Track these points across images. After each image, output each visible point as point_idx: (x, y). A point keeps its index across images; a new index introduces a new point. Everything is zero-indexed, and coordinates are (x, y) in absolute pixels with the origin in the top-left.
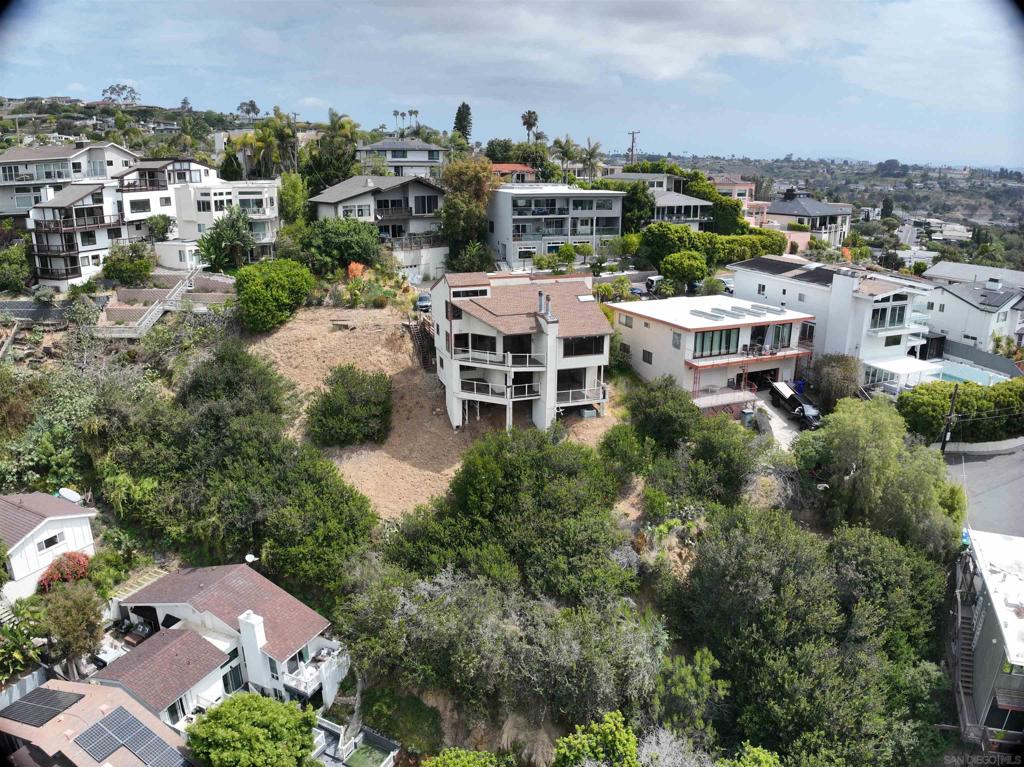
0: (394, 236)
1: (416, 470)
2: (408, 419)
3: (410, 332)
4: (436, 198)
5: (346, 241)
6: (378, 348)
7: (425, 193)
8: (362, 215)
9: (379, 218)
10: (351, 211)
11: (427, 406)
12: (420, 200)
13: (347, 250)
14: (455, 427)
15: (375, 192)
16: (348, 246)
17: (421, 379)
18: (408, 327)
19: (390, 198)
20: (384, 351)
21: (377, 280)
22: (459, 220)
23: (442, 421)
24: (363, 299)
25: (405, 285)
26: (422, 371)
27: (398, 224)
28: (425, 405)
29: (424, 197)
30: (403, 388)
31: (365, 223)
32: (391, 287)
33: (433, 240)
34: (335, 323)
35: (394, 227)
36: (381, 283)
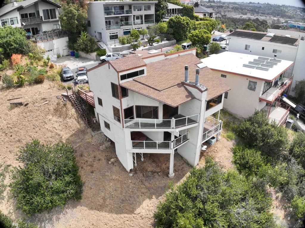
0: (34, 34)
1: (115, 216)
2: (92, 172)
3: (70, 100)
4: (54, 10)
5: (7, 42)
6: (50, 117)
7: (48, 8)
8: (13, 24)
9: (24, 24)
10: (6, 22)
11: (103, 157)
12: (46, 12)
13: (8, 47)
14: (128, 170)
15: (20, 9)
16: (9, 44)
17: (90, 137)
18: (67, 97)
19: (28, 12)
20: (55, 119)
21: (32, 64)
22: (74, 20)
23: (117, 167)
24: (26, 79)
25: (49, 64)
26: (89, 130)
27: (35, 27)
28: (101, 157)
29: (47, 10)
30: (80, 146)
31: (16, 28)
32: (42, 66)
33: (60, 34)
34: (12, 102)
35: (33, 29)
36: (35, 65)
